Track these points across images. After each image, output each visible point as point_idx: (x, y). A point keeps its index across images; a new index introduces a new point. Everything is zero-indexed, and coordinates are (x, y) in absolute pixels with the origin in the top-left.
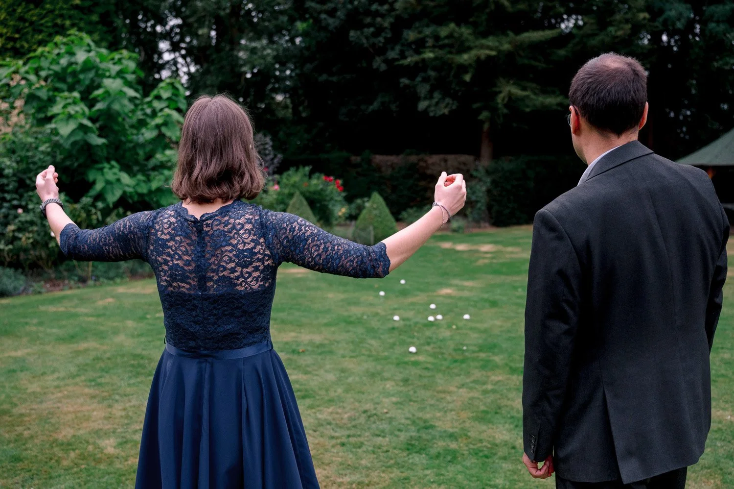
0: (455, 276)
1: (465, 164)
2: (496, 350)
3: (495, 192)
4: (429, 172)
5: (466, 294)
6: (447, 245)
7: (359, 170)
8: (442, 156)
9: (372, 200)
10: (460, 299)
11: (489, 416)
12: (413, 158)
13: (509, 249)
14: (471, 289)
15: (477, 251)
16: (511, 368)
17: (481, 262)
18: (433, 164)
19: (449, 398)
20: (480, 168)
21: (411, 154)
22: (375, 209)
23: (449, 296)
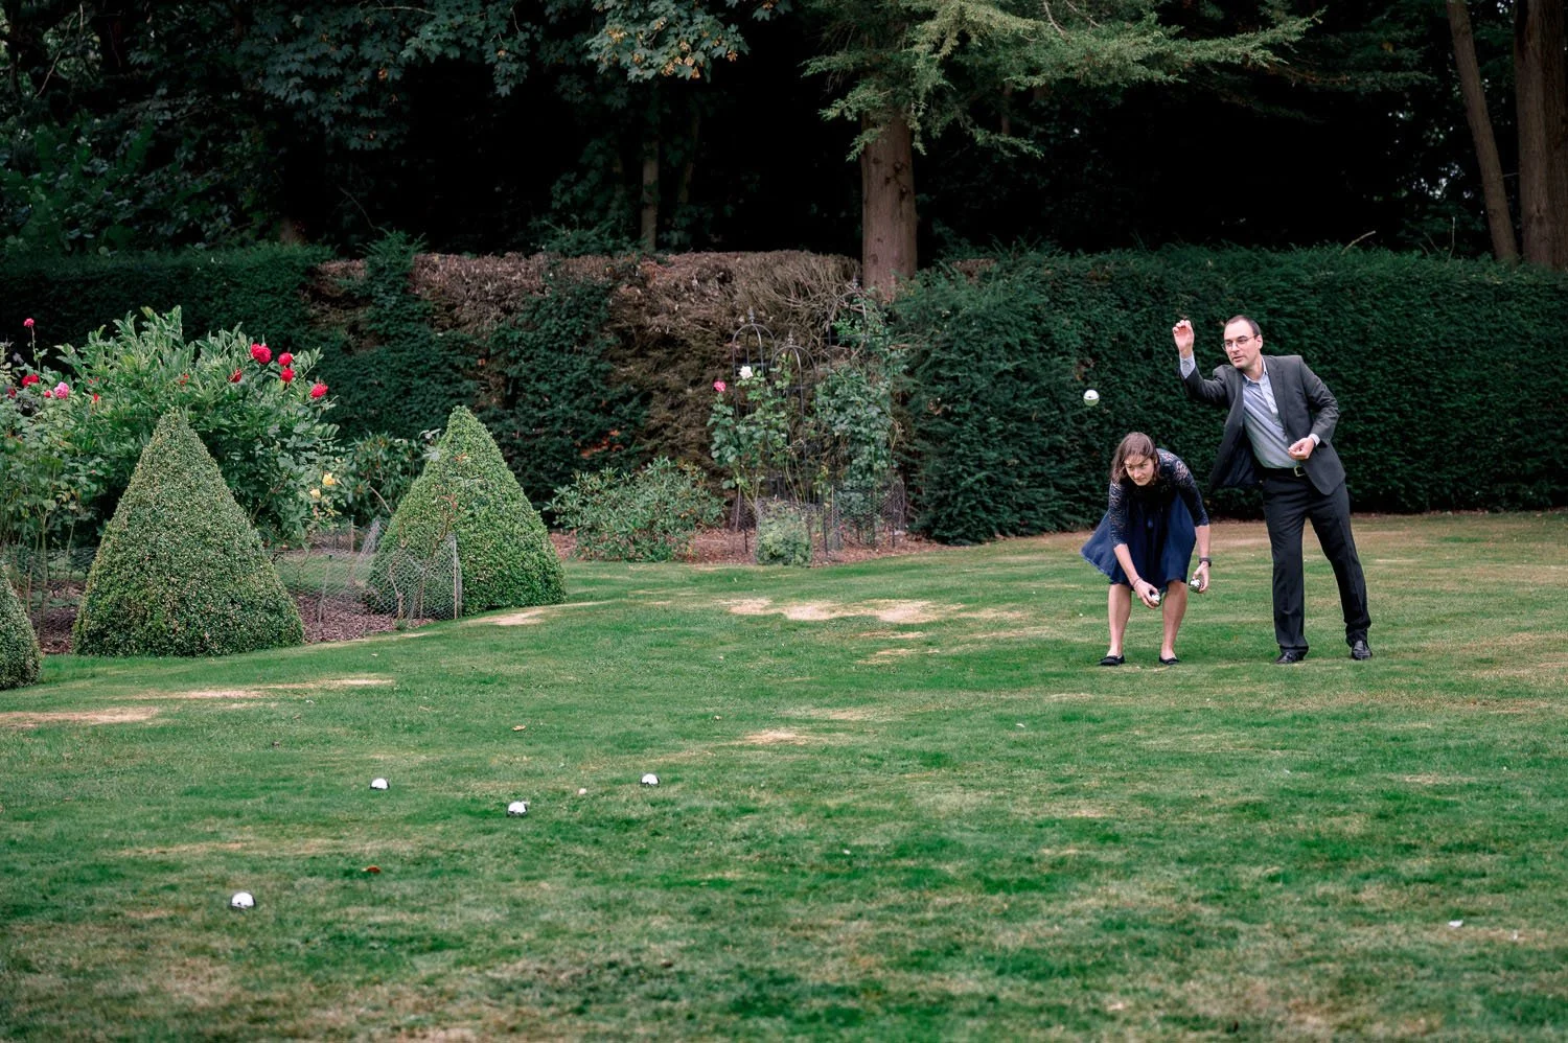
0: (797, 696)
1: (803, 291)
2: (946, 852)
3: (928, 403)
4: (657, 323)
5: (842, 739)
6: (752, 606)
7: (362, 314)
8: (709, 258)
9: (449, 435)
10: (826, 750)
11: (931, 960)
12: (591, 269)
13: (988, 614)
14: (860, 728)
15: (871, 623)
16: (987, 881)
17: (884, 656)
18: (674, 293)
19: (824, 936)
20: (866, 308)
21: (581, 249)
22: (464, 471)
23: (785, 747)
